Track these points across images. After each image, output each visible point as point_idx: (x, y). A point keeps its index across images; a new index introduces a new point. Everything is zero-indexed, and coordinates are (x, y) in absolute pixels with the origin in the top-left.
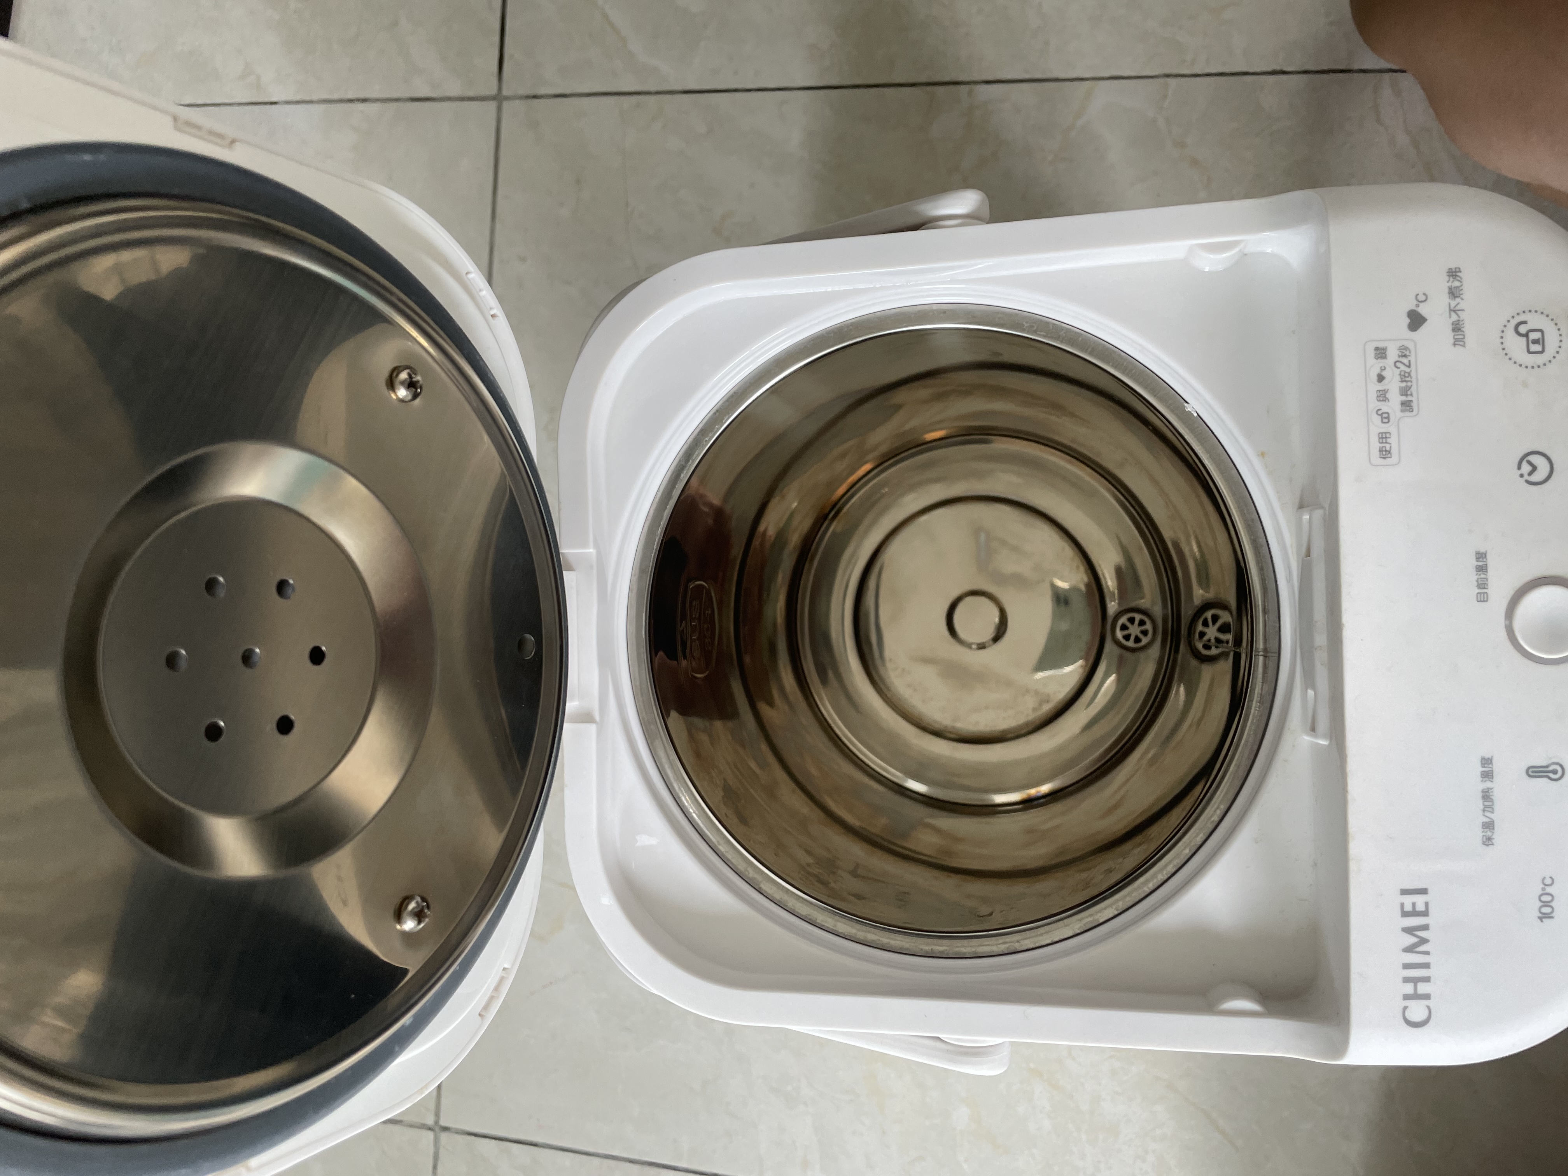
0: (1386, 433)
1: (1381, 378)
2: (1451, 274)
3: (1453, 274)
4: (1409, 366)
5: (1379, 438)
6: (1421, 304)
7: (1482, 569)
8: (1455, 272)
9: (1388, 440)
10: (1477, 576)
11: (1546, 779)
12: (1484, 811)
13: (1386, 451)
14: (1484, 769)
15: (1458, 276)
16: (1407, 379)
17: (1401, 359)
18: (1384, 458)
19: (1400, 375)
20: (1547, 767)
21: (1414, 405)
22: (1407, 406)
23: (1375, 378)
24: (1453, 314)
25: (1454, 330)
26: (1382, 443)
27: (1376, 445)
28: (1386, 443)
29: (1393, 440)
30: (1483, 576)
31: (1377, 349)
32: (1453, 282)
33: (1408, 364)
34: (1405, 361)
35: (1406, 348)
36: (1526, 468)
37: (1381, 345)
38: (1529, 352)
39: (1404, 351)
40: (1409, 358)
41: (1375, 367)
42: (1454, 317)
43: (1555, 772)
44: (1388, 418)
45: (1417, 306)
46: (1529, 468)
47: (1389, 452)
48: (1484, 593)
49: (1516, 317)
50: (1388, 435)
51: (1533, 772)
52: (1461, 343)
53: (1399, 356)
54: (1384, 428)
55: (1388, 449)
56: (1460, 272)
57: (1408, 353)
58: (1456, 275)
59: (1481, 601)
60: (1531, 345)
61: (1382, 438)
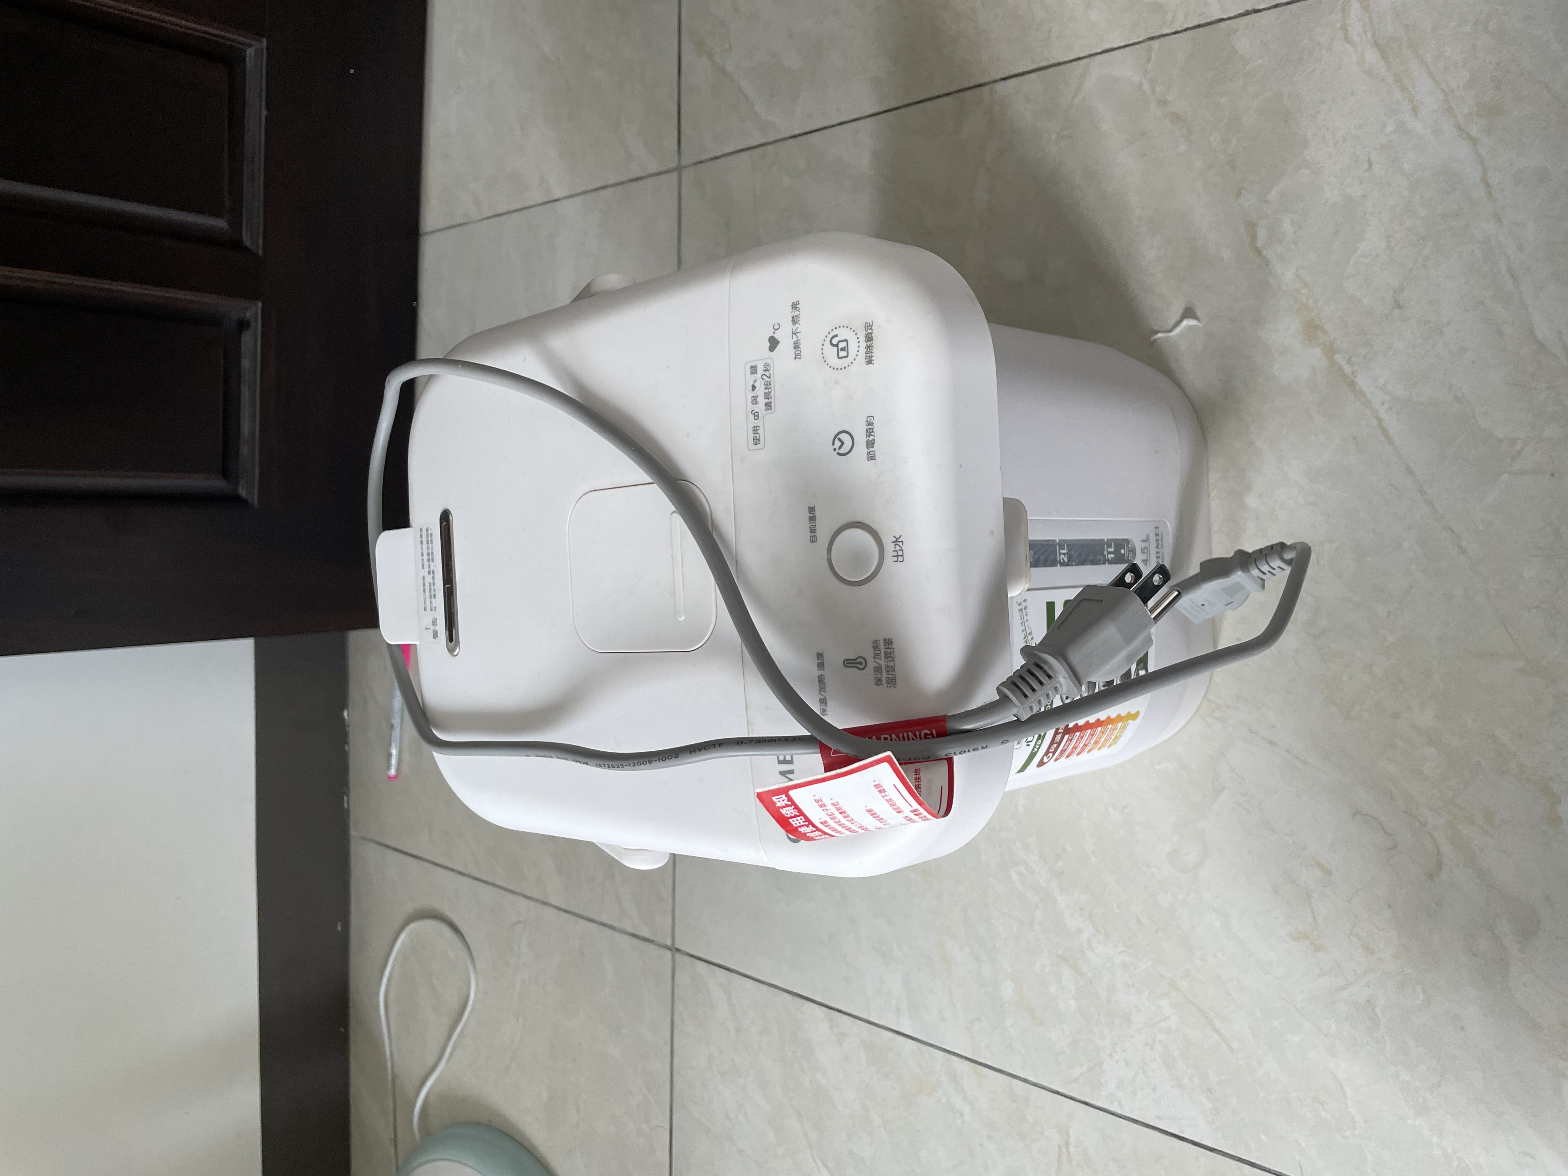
0: (757, 427)
1: (754, 388)
2: (793, 306)
3: (795, 306)
4: (770, 378)
5: (753, 430)
6: (776, 331)
7: (812, 519)
8: (797, 304)
9: (758, 432)
10: (810, 524)
11: (856, 669)
12: (820, 691)
13: (757, 439)
14: (818, 661)
15: (798, 308)
16: (769, 387)
17: (765, 373)
18: (756, 444)
19: (765, 384)
20: (856, 659)
21: (772, 405)
22: (768, 405)
23: (751, 388)
24: (794, 335)
25: (795, 348)
26: (755, 434)
27: (751, 436)
28: (757, 433)
29: (760, 431)
30: (813, 524)
31: (752, 367)
32: (794, 312)
33: (769, 376)
34: (767, 373)
35: (768, 365)
36: (838, 443)
37: (753, 364)
38: (839, 358)
39: (767, 367)
40: (770, 371)
41: (750, 379)
42: (795, 338)
43: (861, 663)
44: (758, 416)
45: (774, 333)
46: (840, 444)
47: (759, 440)
48: (814, 536)
49: (831, 332)
50: (758, 428)
51: (847, 663)
52: (799, 357)
53: (764, 371)
54: (756, 423)
55: (758, 438)
56: (799, 304)
57: (769, 368)
58: (797, 307)
59: (812, 542)
60: (840, 351)
61: (755, 430)
